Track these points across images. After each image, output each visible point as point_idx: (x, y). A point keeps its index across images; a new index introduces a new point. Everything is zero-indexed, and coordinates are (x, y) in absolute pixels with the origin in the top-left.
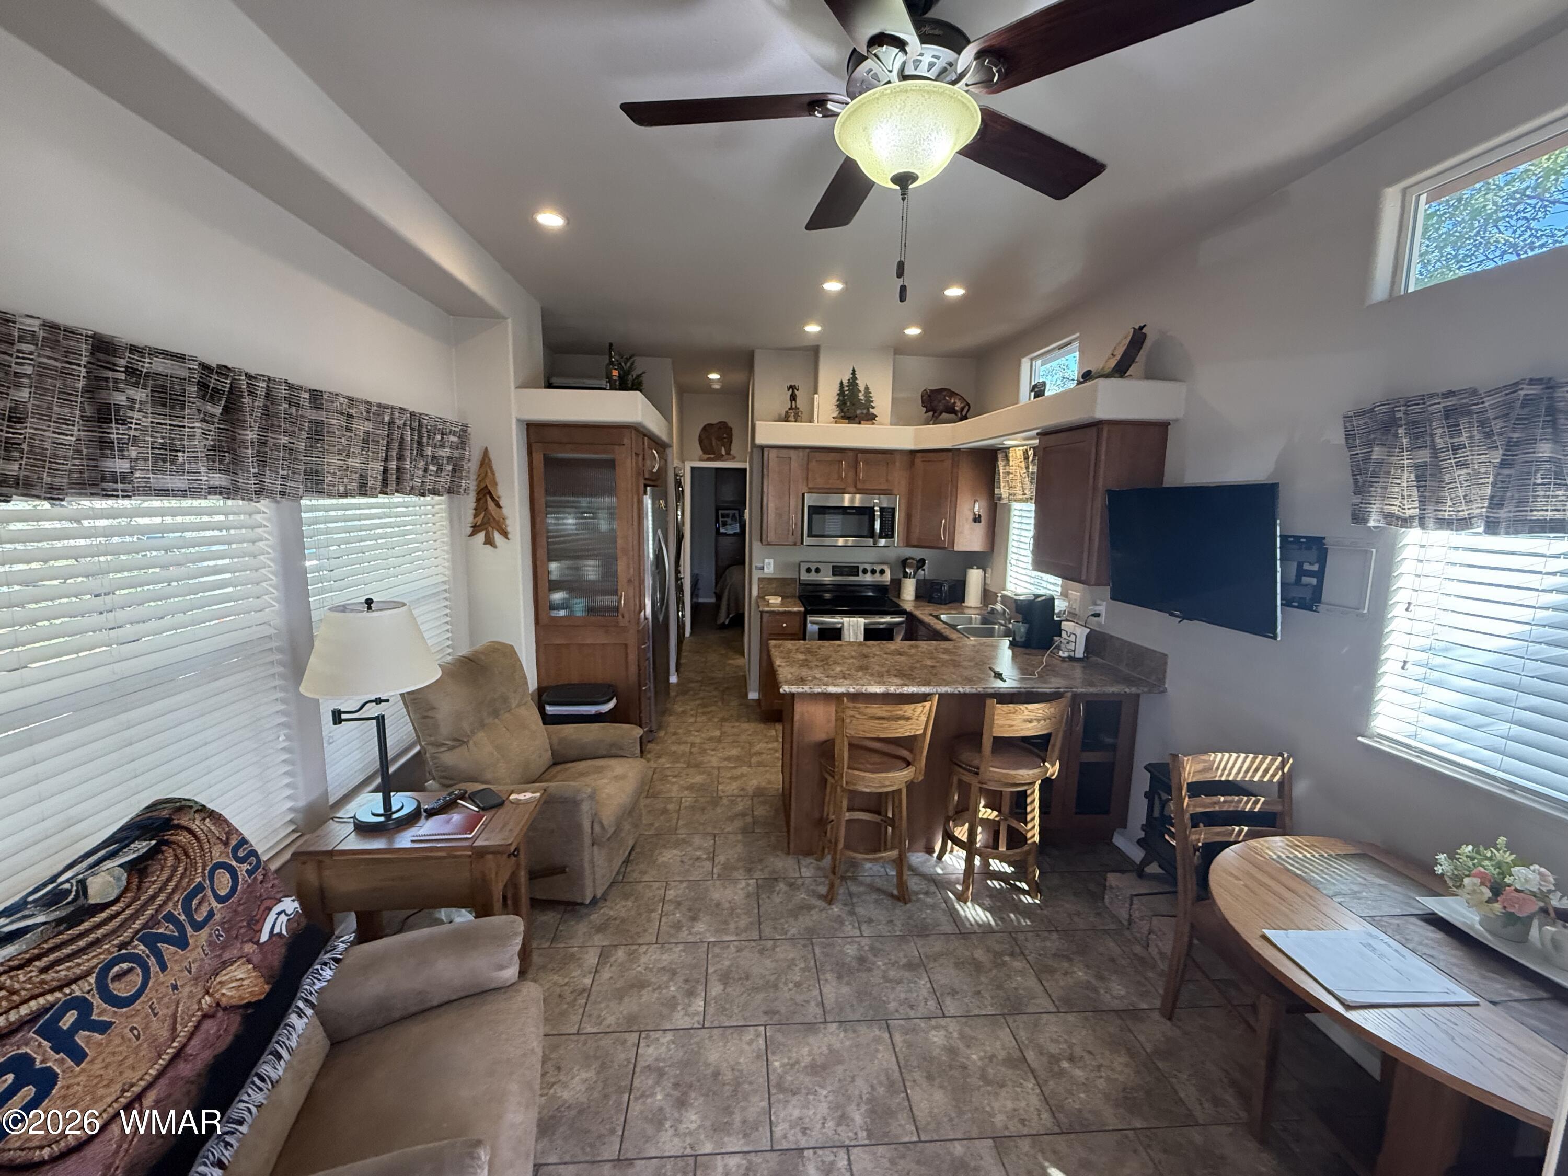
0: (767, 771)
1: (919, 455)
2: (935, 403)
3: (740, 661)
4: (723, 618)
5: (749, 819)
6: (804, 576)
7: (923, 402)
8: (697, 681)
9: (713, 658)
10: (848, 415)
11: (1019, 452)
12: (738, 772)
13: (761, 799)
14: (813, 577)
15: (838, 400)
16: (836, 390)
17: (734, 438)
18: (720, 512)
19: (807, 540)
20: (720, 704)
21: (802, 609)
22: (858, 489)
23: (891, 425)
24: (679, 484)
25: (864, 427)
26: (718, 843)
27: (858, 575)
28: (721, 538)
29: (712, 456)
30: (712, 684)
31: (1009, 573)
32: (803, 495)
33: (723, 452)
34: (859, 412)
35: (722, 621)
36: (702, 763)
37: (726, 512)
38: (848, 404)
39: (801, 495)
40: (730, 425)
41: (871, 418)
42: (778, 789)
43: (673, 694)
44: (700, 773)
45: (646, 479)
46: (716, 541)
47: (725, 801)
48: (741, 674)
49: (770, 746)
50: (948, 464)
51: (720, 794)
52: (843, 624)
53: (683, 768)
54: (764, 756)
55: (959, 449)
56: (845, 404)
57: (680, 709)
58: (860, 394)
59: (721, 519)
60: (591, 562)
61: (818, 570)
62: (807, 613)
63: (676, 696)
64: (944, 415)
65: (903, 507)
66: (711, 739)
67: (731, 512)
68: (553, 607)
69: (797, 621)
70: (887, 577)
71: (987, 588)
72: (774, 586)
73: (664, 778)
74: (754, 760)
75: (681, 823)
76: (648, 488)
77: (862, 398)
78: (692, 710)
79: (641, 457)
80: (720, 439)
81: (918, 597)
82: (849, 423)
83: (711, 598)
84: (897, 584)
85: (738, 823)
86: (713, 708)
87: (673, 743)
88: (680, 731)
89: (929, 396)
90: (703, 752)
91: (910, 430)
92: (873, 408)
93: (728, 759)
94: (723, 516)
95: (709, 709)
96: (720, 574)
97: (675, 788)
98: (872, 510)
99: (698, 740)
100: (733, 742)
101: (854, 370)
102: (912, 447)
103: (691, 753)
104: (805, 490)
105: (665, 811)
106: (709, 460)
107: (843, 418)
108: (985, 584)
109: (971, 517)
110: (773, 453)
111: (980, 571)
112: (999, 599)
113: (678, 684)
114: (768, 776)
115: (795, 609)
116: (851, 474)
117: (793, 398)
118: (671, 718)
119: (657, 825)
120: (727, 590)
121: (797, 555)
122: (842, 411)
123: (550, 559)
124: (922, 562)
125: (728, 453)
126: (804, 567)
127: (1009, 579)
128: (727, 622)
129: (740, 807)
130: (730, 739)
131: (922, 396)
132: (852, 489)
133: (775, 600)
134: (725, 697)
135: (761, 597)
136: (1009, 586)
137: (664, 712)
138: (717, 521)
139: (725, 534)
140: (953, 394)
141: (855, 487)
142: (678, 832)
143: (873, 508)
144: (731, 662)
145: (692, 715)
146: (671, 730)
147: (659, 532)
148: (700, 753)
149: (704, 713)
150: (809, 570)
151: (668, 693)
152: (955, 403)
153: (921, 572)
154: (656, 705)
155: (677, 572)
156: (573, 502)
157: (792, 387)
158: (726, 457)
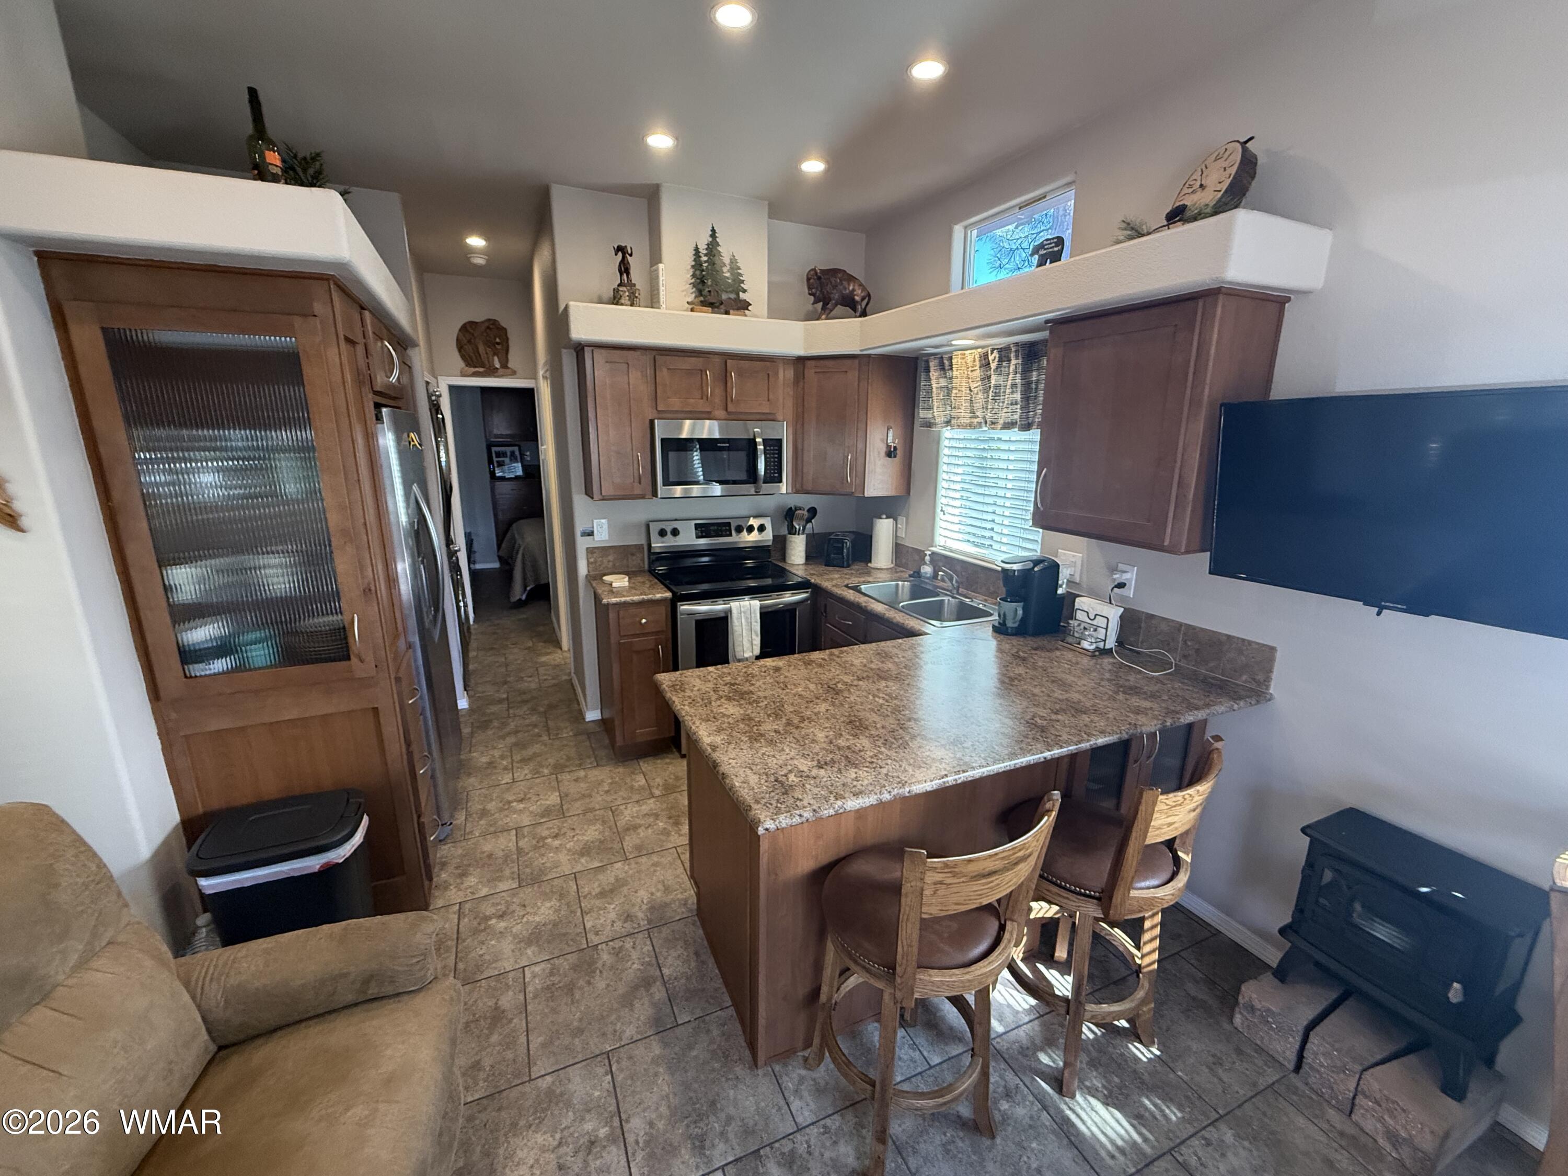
0: (655, 865)
1: (809, 363)
2: (829, 288)
3: (556, 657)
4: (518, 593)
5: (659, 992)
6: (658, 544)
7: (809, 288)
8: (500, 701)
9: (515, 655)
10: (711, 299)
11: (972, 357)
12: (607, 878)
13: (666, 931)
14: (670, 542)
15: (694, 276)
16: (689, 260)
17: (511, 343)
18: (494, 449)
19: (661, 490)
20: (545, 738)
21: (668, 595)
22: (729, 413)
23: (768, 318)
24: (435, 408)
25: (733, 320)
26: (620, 1078)
27: (731, 535)
28: (498, 484)
29: (481, 370)
30: (525, 702)
31: (939, 523)
32: (652, 423)
33: (498, 365)
34: (724, 296)
35: (518, 598)
36: (542, 872)
37: (503, 449)
38: (709, 282)
39: (647, 423)
40: (503, 324)
41: (744, 306)
42: (685, 903)
43: (466, 731)
44: (546, 896)
45: (376, 393)
46: (493, 490)
47: (605, 957)
48: (565, 678)
49: (645, 808)
50: (853, 376)
51: (595, 940)
52: (730, 610)
53: (513, 892)
54: (642, 832)
55: (869, 355)
56: (703, 282)
57: (485, 759)
58: (725, 269)
59: (495, 459)
60: (274, 560)
61: (675, 532)
62: (678, 598)
63: (472, 734)
64: (839, 309)
65: (791, 437)
66: (547, 812)
67: (508, 450)
68: (188, 655)
69: (663, 611)
70: (768, 535)
71: (899, 542)
72: (611, 558)
73: (482, 925)
74: (630, 842)
75: (537, 1040)
76: (384, 410)
77: (728, 275)
78: (502, 757)
79: (360, 349)
80: (491, 344)
81: (809, 557)
82: (713, 312)
83: (495, 562)
84: (781, 543)
85: (643, 1010)
86: (537, 748)
87: (483, 835)
88: (491, 806)
89: (819, 278)
90: (540, 844)
91: (798, 327)
92: (745, 291)
93: (585, 851)
94: (498, 455)
95: (529, 752)
96: (503, 531)
97: (507, 946)
98: (752, 443)
99: (526, 820)
100: (585, 813)
101: (713, 230)
102: (801, 352)
103: (519, 851)
104: (650, 413)
105: (497, 1016)
106: (475, 375)
107: (704, 304)
108: (896, 537)
109: (883, 449)
110: (600, 355)
111: (891, 520)
112: (927, 558)
113: (471, 711)
114: (660, 874)
115: (658, 596)
116: (719, 391)
117: (624, 269)
118: (472, 780)
119: (487, 1063)
120: (520, 556)
121: (641, 511)
122: (700, 292)
123: (163, 562)
124: (813, 512)
125: (505, 365)
126: (655, 528)
127: (938, 531)
128: (524, 597)
129: (634, 967)
130: (578, 807)
131: (808, 279)
132: (721, 413)
133: (620, 582)
134: (551, 724)
135: (595, 577)
136: (939, 540)
137: (461, 769)
138: (490, 461)
139: (503, 479)
140: (851, 278)
141: (726, 410)
142: (536, 1072)
143: (754, 440)
144: (543, 659)
145: (505, 769)
146: (475, 806)
147: (415, 488)
148: (536, 848)
149: (525, 761)
150: (662, 533)
151: (457, 729)
152: (854, 290)
153: (809, 526)
154: (443, 758)
155: (449, 541)
156: (211, 439)
157: (620, 249)
158: (501, 371)
